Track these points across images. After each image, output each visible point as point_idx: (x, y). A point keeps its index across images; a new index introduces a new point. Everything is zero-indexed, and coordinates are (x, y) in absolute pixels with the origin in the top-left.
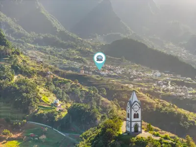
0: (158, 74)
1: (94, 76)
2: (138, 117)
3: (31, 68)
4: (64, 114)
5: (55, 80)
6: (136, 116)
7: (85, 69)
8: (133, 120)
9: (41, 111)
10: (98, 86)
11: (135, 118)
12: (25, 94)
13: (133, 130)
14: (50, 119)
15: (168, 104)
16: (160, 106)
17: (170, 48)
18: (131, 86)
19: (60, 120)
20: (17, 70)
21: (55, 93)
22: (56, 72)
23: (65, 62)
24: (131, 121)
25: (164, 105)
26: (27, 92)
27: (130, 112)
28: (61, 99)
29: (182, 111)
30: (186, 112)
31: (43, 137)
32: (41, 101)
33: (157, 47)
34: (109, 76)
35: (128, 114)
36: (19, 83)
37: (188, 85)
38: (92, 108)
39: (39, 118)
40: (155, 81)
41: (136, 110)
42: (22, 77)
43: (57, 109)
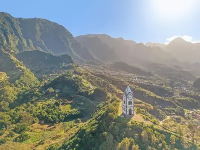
0: (132, 74)
1: (107, 75)
2: (131, 104)
3: (82, 72)
4: (92, 92)
5: (91, 77)
6: (130, 103)
7: (104, 73)
8: (128, 106)
9: (83, 91)
10: (109, 79)
11: (129, 104)
12: (76, 83)
13: (128, 113)
14: (86, 94)
15: (137, 87)
16: (134, 88)
17: (136, 65)
18: (122, 79)
19: (91, 95)
20: (75, 73)
21: (91, 82)
22: (92, 74)
23: (97, 70)
24: (126, 107)
25: (136, 87)
26: (78, 82)
27: (125, 100)
28: (92, 84)
29: (143, 90)
30: (145, 90)
31: (82, 103)
32: (83, 86)
33: (131, 65)
34: (113, 75)
35: (124, 101)
36: (74, 78)
37: (144, 79)
38: (105, 90)
39: (81, 94)
40: (131, 77)
41: (130, 98)
42: (77, 75)
43: (90, 90)
